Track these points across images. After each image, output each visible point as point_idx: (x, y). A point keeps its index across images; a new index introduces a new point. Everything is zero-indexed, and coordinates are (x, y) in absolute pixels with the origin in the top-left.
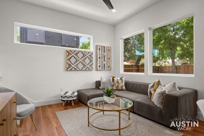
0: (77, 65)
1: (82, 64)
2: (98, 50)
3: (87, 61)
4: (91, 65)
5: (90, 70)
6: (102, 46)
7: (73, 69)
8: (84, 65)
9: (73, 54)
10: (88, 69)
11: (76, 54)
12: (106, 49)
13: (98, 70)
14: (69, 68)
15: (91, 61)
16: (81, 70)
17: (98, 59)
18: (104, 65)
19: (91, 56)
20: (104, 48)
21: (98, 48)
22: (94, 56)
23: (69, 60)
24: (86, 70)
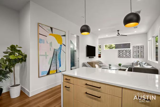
0: (123, 55)
2: (134, 48)
4: (130, 56)
5: (129, 57)
6: (137, 46)
7: (121, 57)
9: (121, 51)
11: (123, 51)
12: (139, 47)
13: (134, 57)
14: (119, 56)
15: (130, 53)
16: (125, 57)
17: (134, 52)
18: (138, 55)
19: (130, 51)
21: (134, 47)
23: (119, 53)
24: (127, 57)
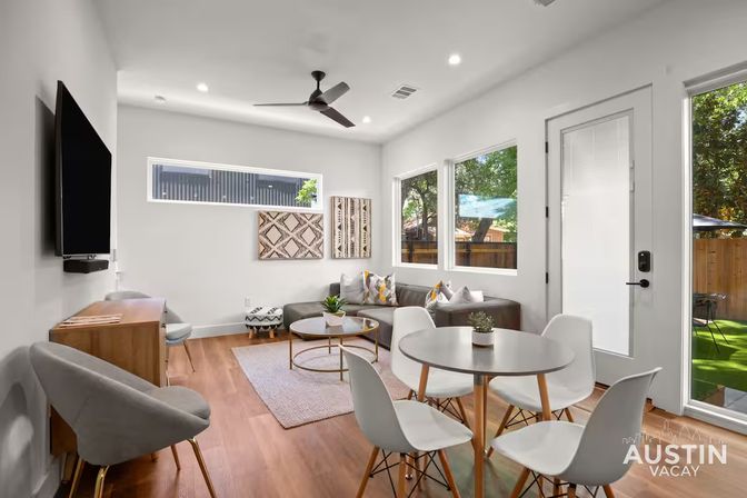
1: (296, 242)
3: (309, 236)
8: (301, 246)
10: (309, 255)
20: (352, 202)
22: (326, 224)
